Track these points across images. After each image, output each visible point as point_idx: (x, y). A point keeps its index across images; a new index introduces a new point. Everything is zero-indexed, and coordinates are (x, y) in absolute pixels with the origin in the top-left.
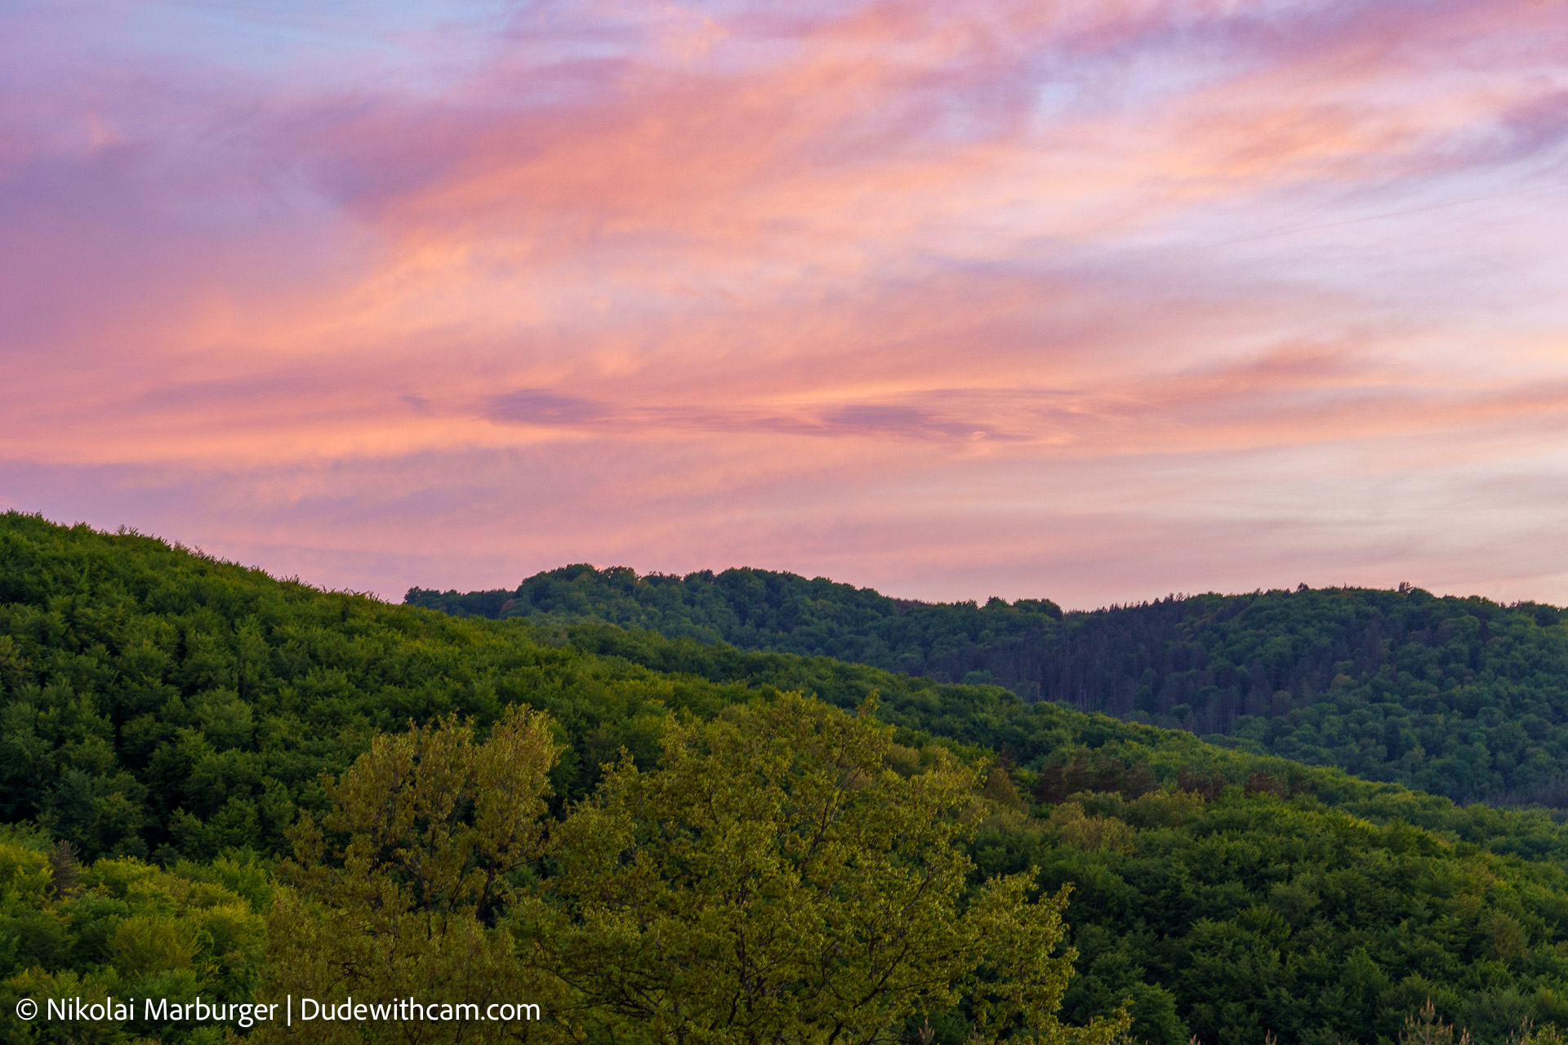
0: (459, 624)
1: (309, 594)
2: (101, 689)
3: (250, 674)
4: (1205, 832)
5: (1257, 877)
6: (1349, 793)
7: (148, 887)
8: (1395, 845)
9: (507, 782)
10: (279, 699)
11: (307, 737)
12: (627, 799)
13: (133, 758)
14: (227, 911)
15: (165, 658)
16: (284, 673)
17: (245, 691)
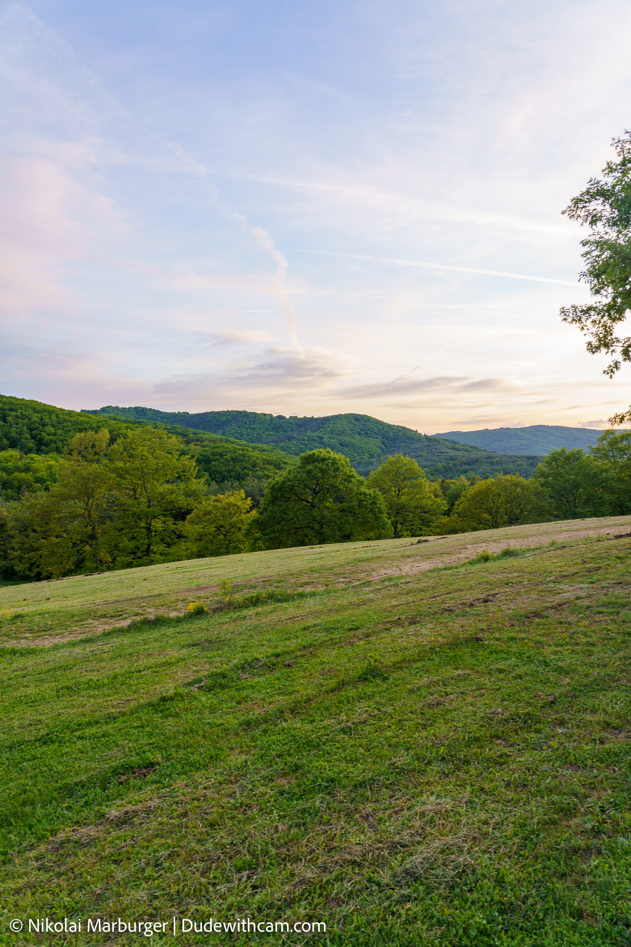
2: (27, 425)
3: (54, 423)
5: (221, 455)
7: (37, 458)
9: (101, 441)
11: (64, 434)
12: (122, 444)
13: (34, 437)
14: (51, 462)
15: (39, 421)
17: (53, 426)
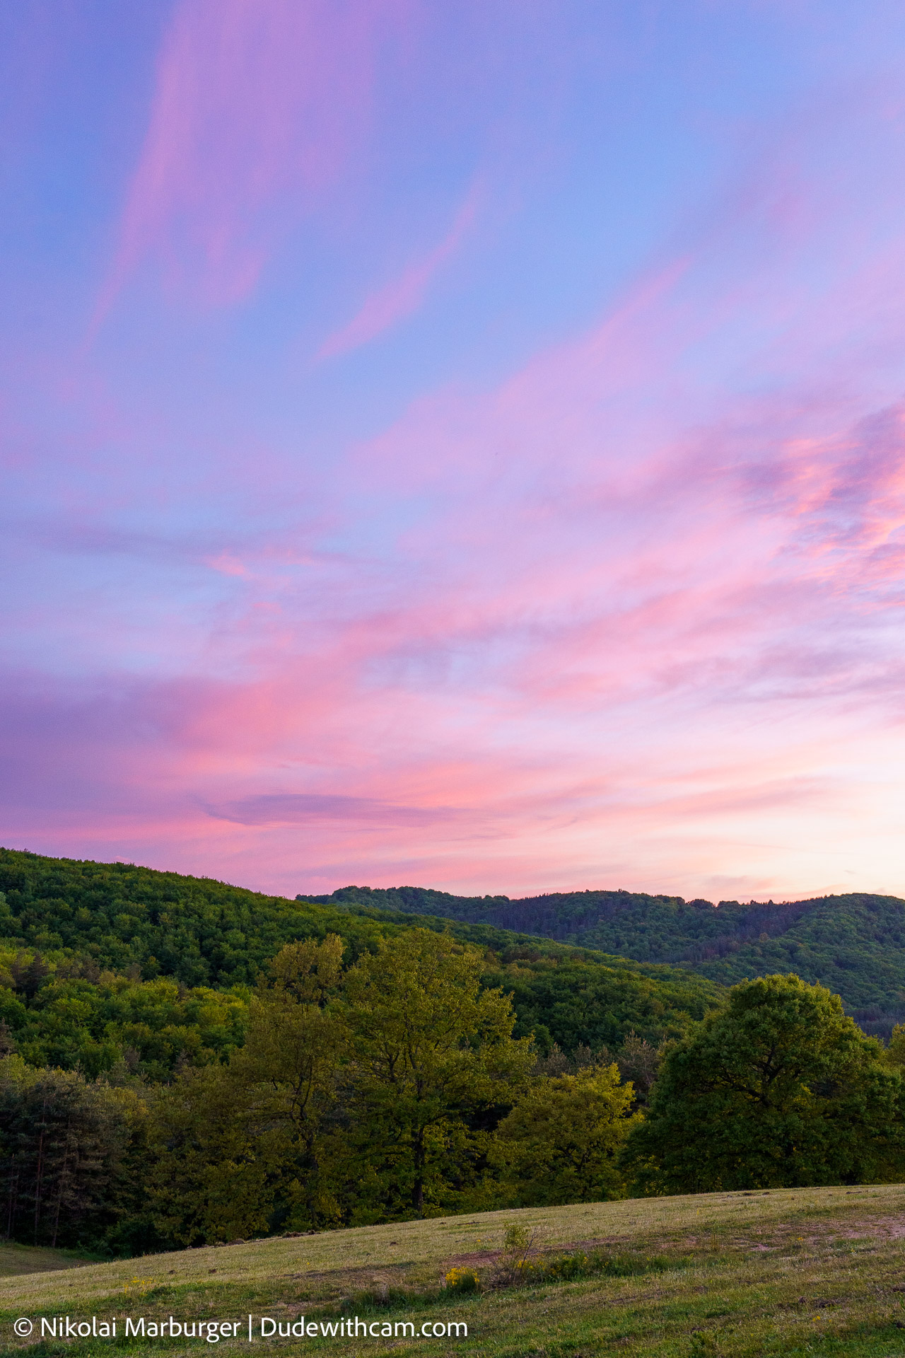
0: (313, 906)
1: (264, 897)
2: (196, 930)
3: (245, 924)
4: (557, 973)
5: (575, 988)
6: (604, 959)
7: (210, 996)
8: (620, 976)
9: (328, 959)
10: (254, 932)
11: (263, 945)
12: (367, 965)
13: (206, 953)
14: (236, 1004)
15: (217, 919)
16: (255, 923)
17: (243, 930)
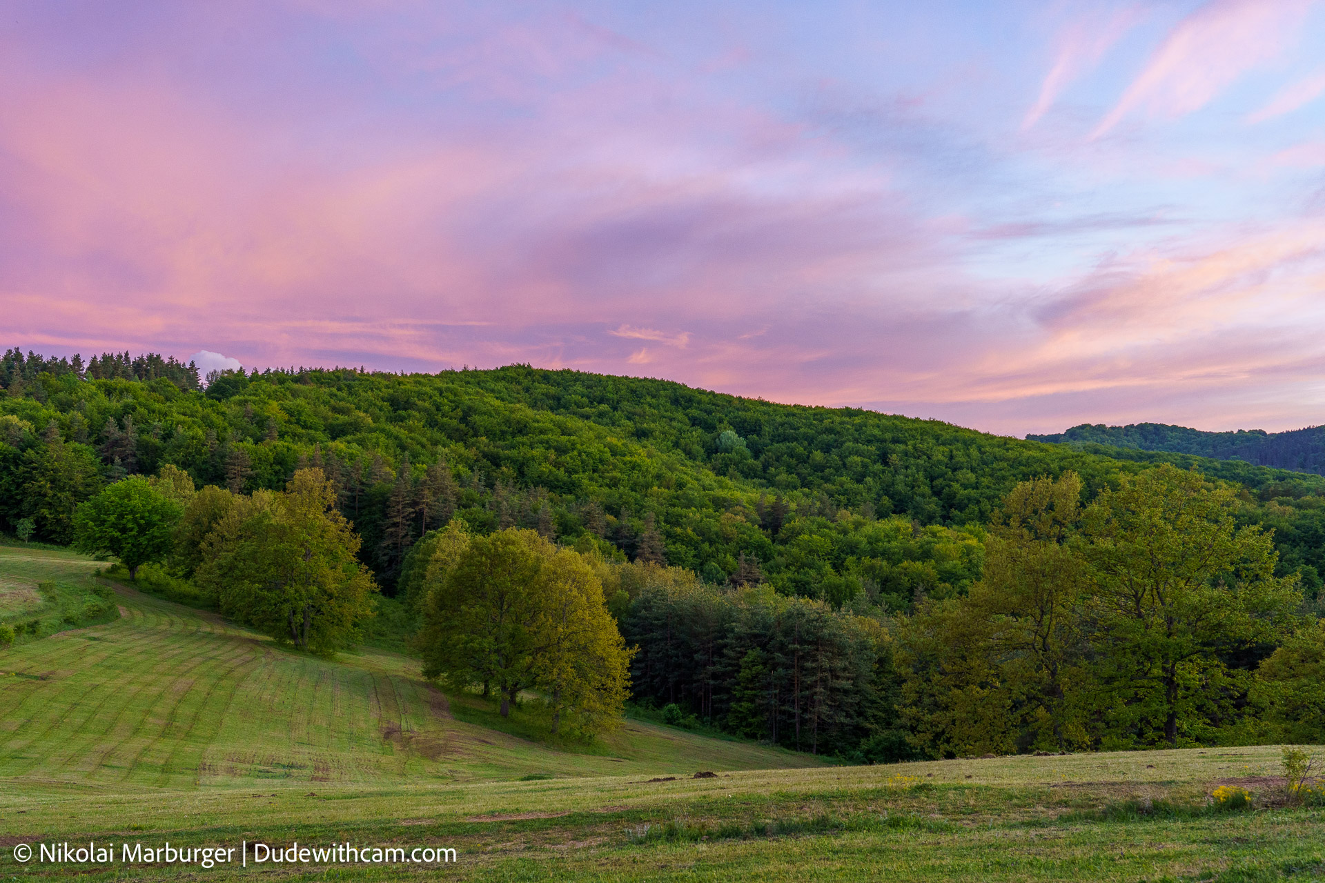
0: (1045, 445)
1: (993, 437)
2: (925, 470)
3: (974, 465)
7: (944, 534)
9: (1064, 496)
10: (984, 472)
11: (994, 484)
13: (937, 493)
14: (970, 542)
15: (946, 460)
16: (985, 463)
17: (973, 470)
